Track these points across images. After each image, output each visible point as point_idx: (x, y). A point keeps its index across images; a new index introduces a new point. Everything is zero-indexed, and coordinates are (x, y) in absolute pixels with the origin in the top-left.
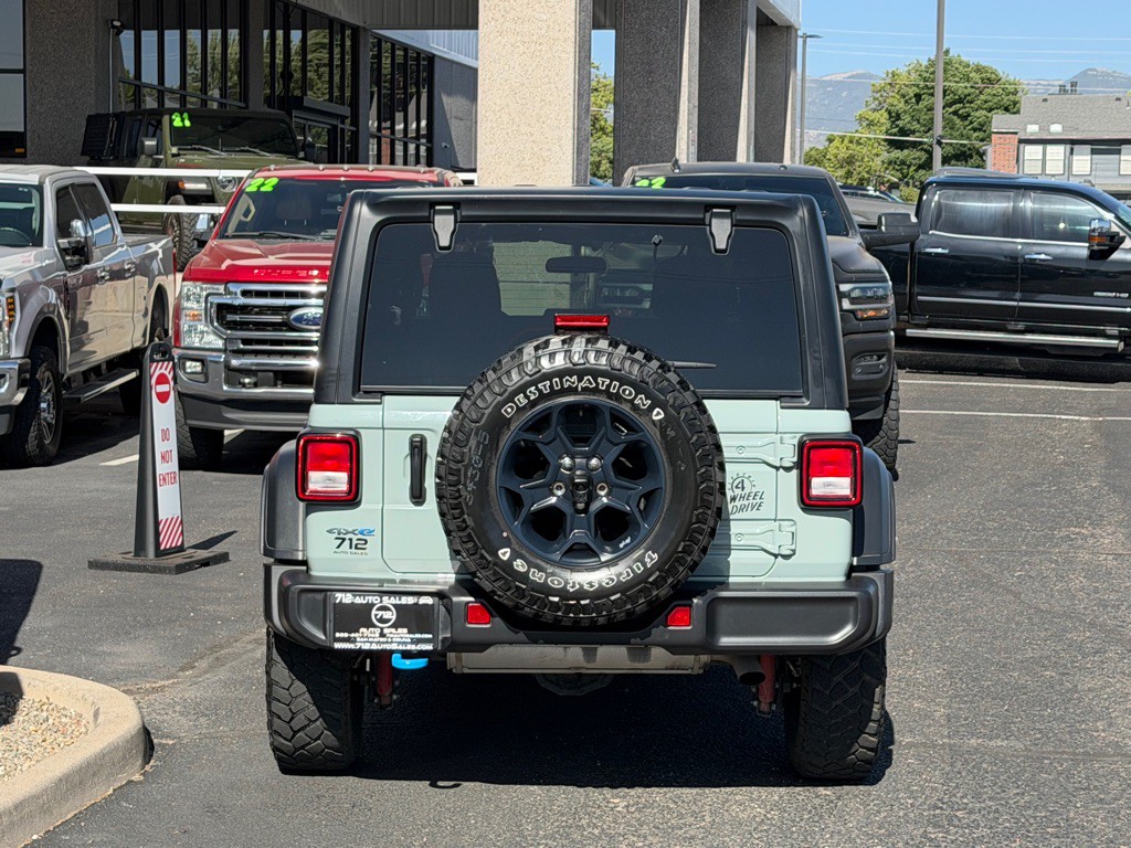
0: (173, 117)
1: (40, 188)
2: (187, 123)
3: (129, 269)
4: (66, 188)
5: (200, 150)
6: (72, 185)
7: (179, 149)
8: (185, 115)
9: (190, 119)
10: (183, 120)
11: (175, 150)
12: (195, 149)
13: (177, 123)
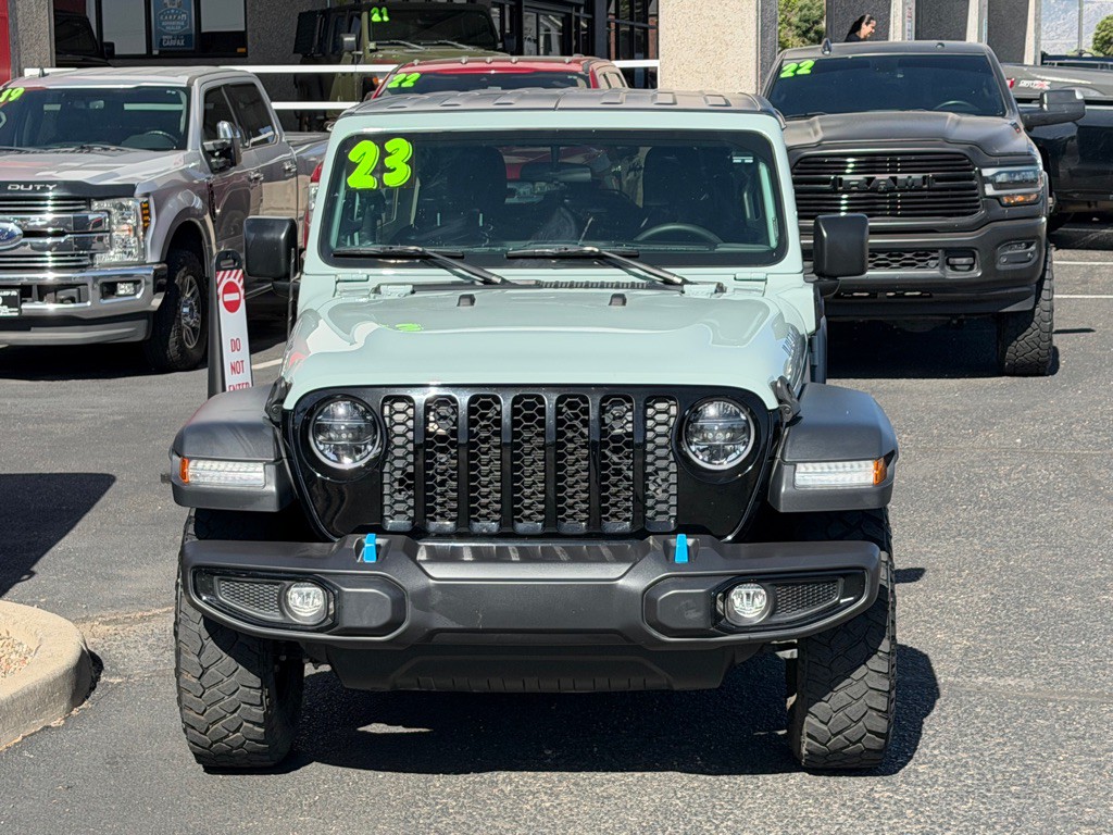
0: (372, 11)
1: (188, 91)
2: (386, 19)
3: (289, 169)
4: (217, 89)
5: (398, 44)
6: (226, 86)
7: (377, 44)
8: (384, 10)
9: (389, 16)
10: (381, 15)
11: (372, 45)
12: (393, 44)
13: (376, 18)
